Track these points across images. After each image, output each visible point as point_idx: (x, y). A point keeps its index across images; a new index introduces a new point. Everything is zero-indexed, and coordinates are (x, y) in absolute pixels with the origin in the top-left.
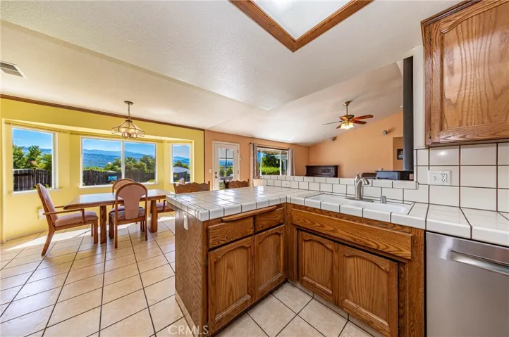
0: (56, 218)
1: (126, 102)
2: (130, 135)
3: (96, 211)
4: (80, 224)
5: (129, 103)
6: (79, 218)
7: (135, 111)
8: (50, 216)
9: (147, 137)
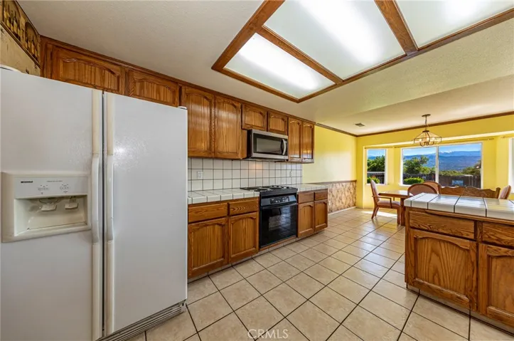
0: (378, 200)
1: (423, 116)
2: (427, 143)
3: (398, 200)
4: (388, 207)
5: (426, 116)
6: (387, 203)
7: (430, 120)
8: (376, 199)
9: (443, 139)
